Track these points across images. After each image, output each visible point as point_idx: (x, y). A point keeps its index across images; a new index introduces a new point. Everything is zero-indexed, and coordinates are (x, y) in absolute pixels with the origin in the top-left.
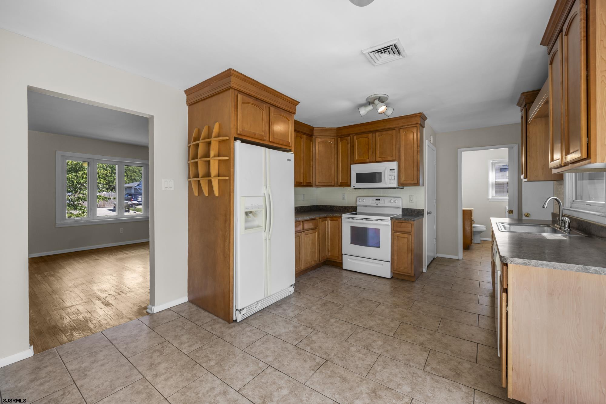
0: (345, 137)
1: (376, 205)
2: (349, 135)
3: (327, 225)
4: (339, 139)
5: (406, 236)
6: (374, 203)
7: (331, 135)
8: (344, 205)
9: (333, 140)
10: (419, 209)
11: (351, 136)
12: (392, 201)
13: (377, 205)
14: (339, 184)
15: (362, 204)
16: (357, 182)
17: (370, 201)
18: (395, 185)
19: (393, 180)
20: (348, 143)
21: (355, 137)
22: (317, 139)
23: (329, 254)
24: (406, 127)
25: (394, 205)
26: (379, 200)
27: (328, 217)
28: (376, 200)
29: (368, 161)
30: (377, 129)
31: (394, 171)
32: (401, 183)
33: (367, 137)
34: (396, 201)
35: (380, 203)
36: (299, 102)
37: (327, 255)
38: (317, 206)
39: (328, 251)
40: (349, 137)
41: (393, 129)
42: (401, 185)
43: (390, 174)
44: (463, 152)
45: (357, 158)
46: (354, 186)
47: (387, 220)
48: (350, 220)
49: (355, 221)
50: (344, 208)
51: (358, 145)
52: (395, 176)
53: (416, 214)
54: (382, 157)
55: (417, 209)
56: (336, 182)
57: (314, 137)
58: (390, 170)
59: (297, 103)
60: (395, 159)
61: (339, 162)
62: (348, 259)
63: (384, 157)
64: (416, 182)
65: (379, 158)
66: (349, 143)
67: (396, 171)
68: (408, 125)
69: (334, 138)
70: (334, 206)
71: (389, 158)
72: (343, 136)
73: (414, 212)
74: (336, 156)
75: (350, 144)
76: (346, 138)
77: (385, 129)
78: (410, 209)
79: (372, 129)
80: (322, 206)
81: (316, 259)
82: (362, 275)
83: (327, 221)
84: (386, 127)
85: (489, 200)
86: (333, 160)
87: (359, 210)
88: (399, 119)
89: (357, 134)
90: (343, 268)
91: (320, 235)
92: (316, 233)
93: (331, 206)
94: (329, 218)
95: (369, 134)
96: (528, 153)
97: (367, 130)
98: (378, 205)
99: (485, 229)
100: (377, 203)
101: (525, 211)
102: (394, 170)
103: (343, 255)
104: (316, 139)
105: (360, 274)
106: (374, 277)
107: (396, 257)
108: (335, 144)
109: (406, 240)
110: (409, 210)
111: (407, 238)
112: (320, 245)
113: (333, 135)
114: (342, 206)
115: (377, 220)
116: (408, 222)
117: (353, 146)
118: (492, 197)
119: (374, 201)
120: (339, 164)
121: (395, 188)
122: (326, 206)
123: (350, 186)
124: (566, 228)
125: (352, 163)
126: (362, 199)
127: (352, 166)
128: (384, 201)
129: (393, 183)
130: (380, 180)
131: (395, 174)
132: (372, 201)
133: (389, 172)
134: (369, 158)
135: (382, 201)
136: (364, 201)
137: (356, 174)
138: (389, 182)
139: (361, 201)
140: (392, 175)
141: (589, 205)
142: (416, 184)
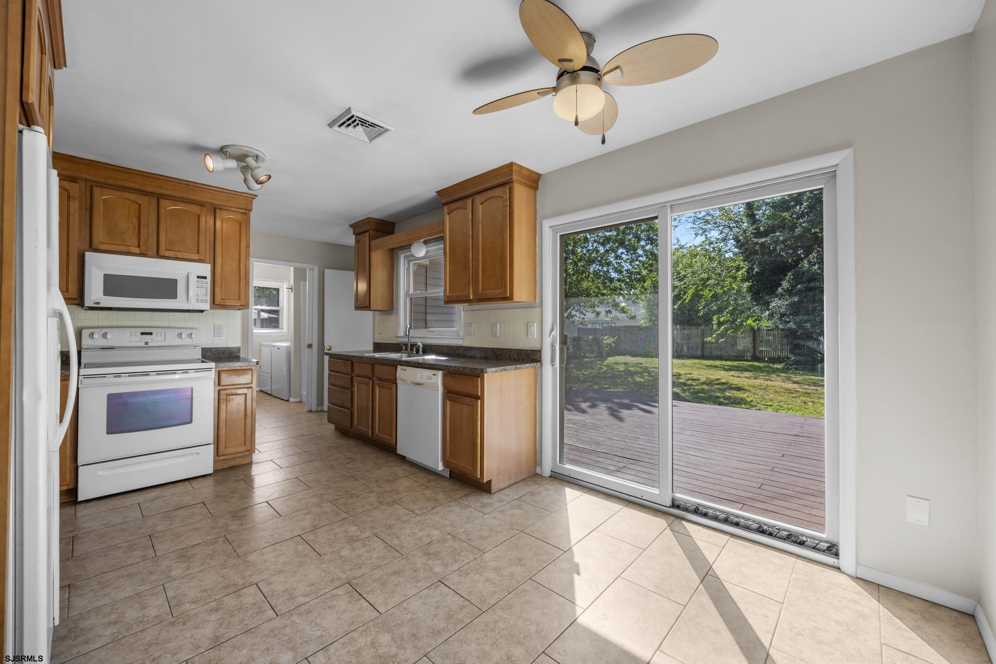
1: (143, 344)
2: (72, 180)
6: (139, 340)
10: (233, 348)
13: (146, 343)
15: (102, 342)
16: (105, 294)
17: (126, 338)
18: (205, 306)
19: (203, 296)
20: (71, 198)
24: (226, 208)
25: (185, 341)
26: (151, 334)
28: (142, 334)
29: (137, 250)
30: (163, 192)
31: (205, 280)
32: (215, 302)
33: (133, 202)
35: (154, 340)
41: (199, 204)
42: (215, 304)
43: (197, 285)
45: (100, 238)
46: (98, 303)
47: (209, 369)
51: (105, 211)
52: (207, 290)
53: (229, 356)
54: (175, 251)
55: (228, 348)
58: (198, 277)
60: (203, 258)
62: (101, 471)
64: (244, 303)
65: (168, 250)
67: (209, 280)
68: (231, 207)
71: (193, 256)
73: (224, 352)
75: (77, 202)
77: (182, 199)
78: (215, 348)
79: (149, 189)
84: (186, 197)
89: (101, 186)
90: (81, 498)
95: (141, 197)
98: (150, 344)
100: (146, 341)
101: (327, 344)
102: (205, 278)
103: (81, 467)
107: (223, 432)
110: (214, 350)
111: (245, 394)
115: (185, 372)
116: (246, 368)
119: (136, 336)
121: (204, 311)
123: (78, 301)
124: (421, 352)
125: (87, 246)
126: (101, 333)
127: (89, 255)
128: (163, 335)
129: (203, 302)
130: (173, 295)
131: (207, 286)
132: (131, 336)
133: (195, 282)
134: (141, 247)
135: (159, 335)
136: (109, 336)
137: (105, 275)
138: (195, 299)
139: (96, 336)
140: (203, 288)
141: (431, 332)
142: (244, 306)
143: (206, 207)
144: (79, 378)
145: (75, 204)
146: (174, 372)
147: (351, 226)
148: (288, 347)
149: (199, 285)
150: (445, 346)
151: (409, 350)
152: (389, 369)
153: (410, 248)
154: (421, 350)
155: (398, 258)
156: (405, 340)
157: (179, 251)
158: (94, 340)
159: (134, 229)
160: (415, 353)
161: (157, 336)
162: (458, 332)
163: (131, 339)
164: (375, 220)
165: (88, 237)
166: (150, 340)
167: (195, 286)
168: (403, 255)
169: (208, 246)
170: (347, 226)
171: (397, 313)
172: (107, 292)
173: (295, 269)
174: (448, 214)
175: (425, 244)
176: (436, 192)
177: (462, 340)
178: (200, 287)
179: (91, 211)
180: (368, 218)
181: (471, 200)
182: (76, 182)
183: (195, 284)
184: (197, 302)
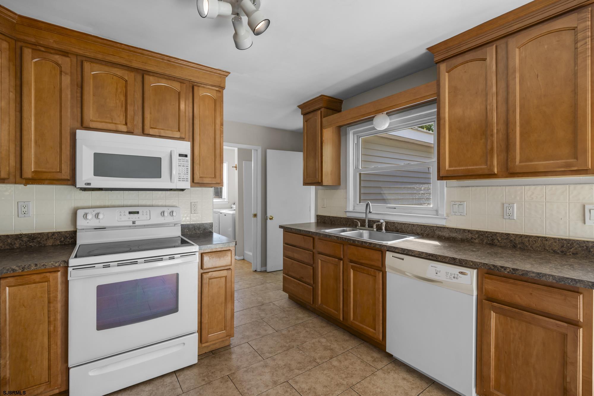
0: (50, 53)
1: (131, 224)
2: (64, 53)
4: (27, 51)
6: (126, 219)
8: (25, 232)
10: (207, 224)
11: (74, 58)
12: (165, 214)
13: (134, 222)
14: (28, 176)
15: (95, 223)
16: (95, 174)
17: (117, 218)
18: (186, 185)
19: (185, 174)
20: (63, 72)
26: (138, 213)
28: (130, 213)
29: (124, 129)
31: (186, 158)
32: (195, 181)
34: (174, 214)
35: (141, 219)
40: (68, 59)
41: (180, 81)
42: (196, 184)
45: (92, 115)
49: (114, 269)
51: (95, 87)
52: (187, 169)
54: (159, 129)
55: (202, 224)
56: (14, 171)
58: (180, 155)
60: (183, 136)
62: (94, 372)
64: (219, 182)
65: (152, 128)
66: (66, 73)
67: (189, 158)
68: (207, 84)
72: (43, 49)
75: (68, 77)
76: (54, 56)
77: (165, 75)
87: (84, 239)
89: (92, 60)
95: (128, 73)
98: (137, 223)
100: (134, 220)
102: (186, 156)
103: (72, 370)
108: (10, 59)
109: (223, 280)
110: (191, 226)
114: (17, 235)
115: (171, 257)
117: (79, 85)
119: (125, 215)
121: (186, 190)
123: (68, 181)
124: (384, 230)
125: (79, 125)
126: (94, 213)
127: (80, 134)
128: (148, 213)
129: (184, 181)
130: (158, 174)
131: (188, 164)
132: (121, 215)
133: (177, 160)
134: (128, 124)
135: (145, 214)
136: (101, 216)
137: (95, 154)
138: (177, 178)
139: (89, 217)
140: (184, 166)
141: (392, 208)
142: (219, 183)
143: (185, 85)
144: (70, 269)
145: (66, 80)
147: (300, 107)
148: (233, 215)
149: (181, 164)
150: (417, 225)
151: (367, 227)
152: (377, 255)
153: (373, 120)
154: (384, 228)
155: (346, 134)
156: (363, 216)
157: (163, 129)
158: (88, 221)
159: (122, 106)
160: (375, 230)
161: (143, 215)
162: (437, 211)
163: (121, 219)
164: (327, 98)
165: (79, 115)
166: (137, 219)
167: (177, 165)
168: (352, 131)
169: (187, 124)
170: (295, 107)
171: (346, 188)
172: (97, 173)
173: (240, 150)
174: (448, 72)
175: (389, 116)
176: (428, 49)
177: (445, 220)
178: (182, 165)
179: (82, 88)
180: (322, 95)
181: (494, 46)
182: (68, 56)
183: (178, 162)
184: (180, 181)
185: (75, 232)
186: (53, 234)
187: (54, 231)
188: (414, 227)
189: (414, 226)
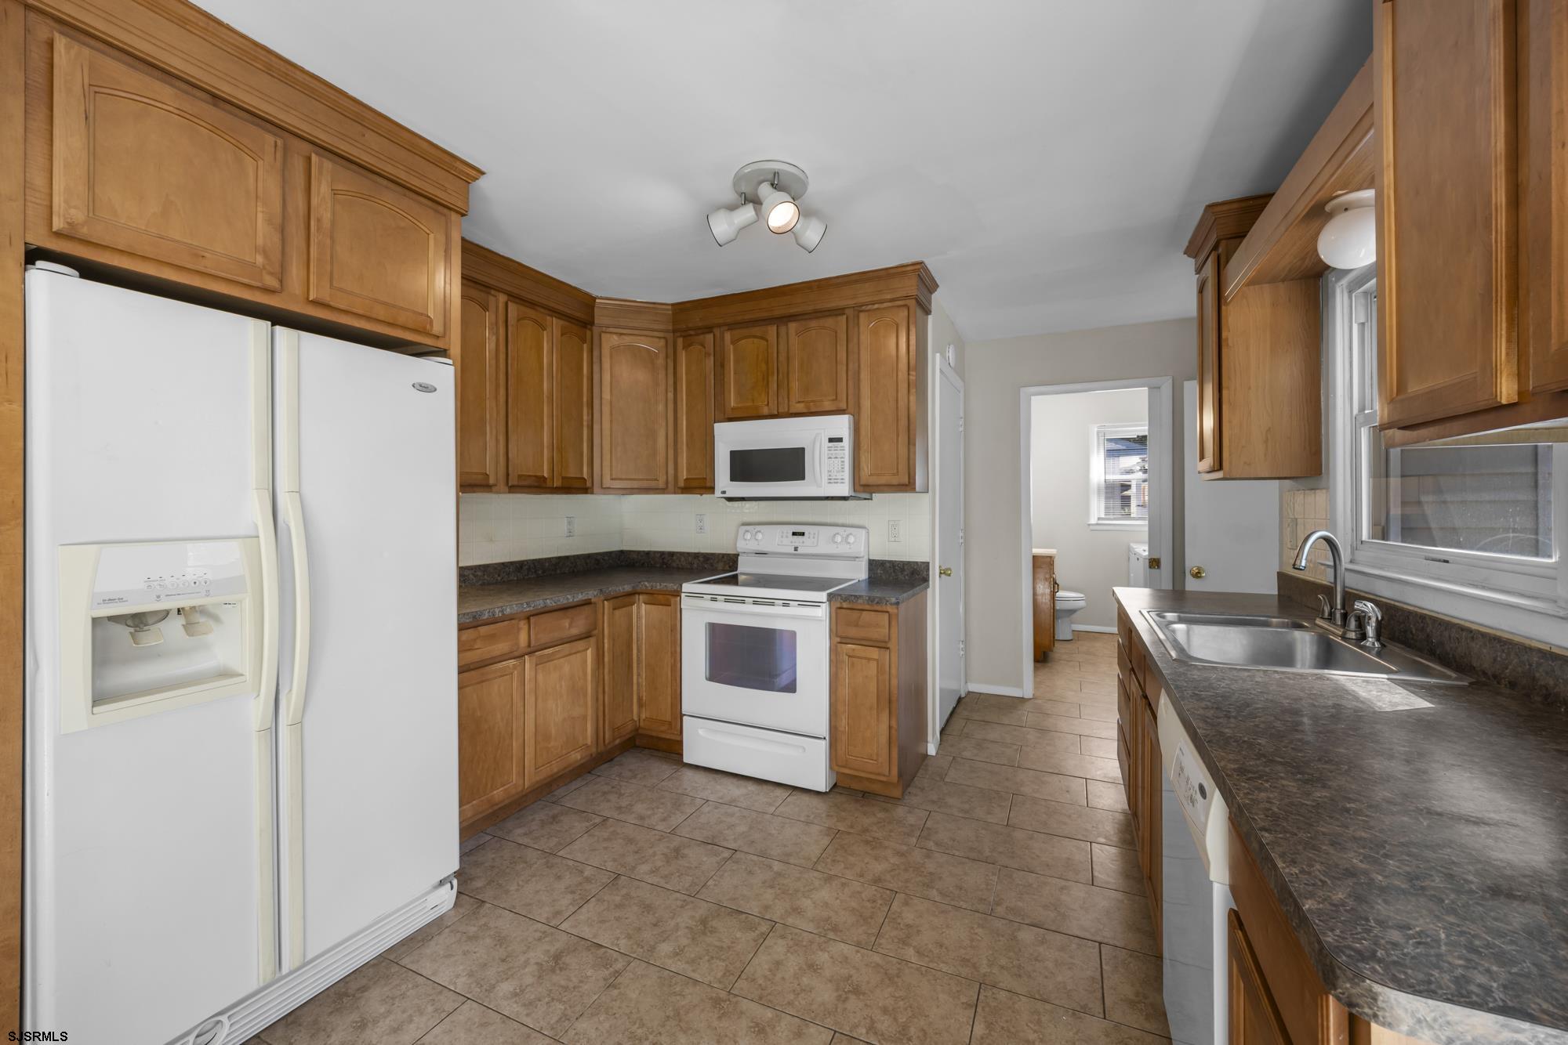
0: (697, 335)
1: (792, 551)
2: (709, 329)
3: (635, 620)
4: (680, 341)
5: (874, 653)
6: (788, 544)
7: (656, 327)
8: (702, 551)
9: (662, 343)
10: (917, 562)
11: (717, 331)
12: (839, 539)
13: (796, 549)
14: (681, 484)
15: (753, 546)
17: (777, 540)
18: (845, 489)
19: (838, 472)
20: (707, 354)
21: (728, 336)
22: (608, 335)
23: (643, 716)
24: (876, 306)
25: (842, 549)
26: (803, 534)
27: (639, 594)
28: (794, 534)
29: (766, 411)
30: (793, 311)
31: (840, 444)
32: (862, 483)
33: (762, 338)
34: (851, 539)
35: (806, 545)
36: (483, 169)
37: (636, 718)
38: (622, 552)
39: (641, 705)
40: (710, 337)
41: (838, 312)
42: (864, 488)
43: (828, 454)
44: (1033, 398)
45: (732, 401)
46: (724, 492)
47: (815, 604)
48: (707, 603)
49: (721, 605)
50: (701, 559)
51: (737, 362)
52: (843, 462)
53: (907, 577)
54: (807, 402)
55: (909, 563)
56: (671, 479)
57: (596, 330)
58: (831, 440)
59: (473, 173)
60: (843, 406)
61: (679, 415)
62: (701, 732)
63: (812, 401)
64: (906, 480)
65: (799, 402)
66: (709, 355)
67: (847, 444)
68: (881, 302)
69: (664, 338)
70: (672, 554)
71: (827, 405)
72: (692, 332)
73: (902, 570)
74: (671, 395)
75: (712, 358)
76: (702, 336)
77: (816, 312)
78: (890, 562)
79: (777, 313)
80: (638, 552)
81: (589, 742)
82: (742, 783)
83: (635, 607)
84: (819, 307)
85: (1091, 527)
86: (661, 407)
87: (744, 567)
88: (856, 282)
89: (731, 326)
90: (686, 760)
91: (606, 654)
92: (589, 652)
93: (662, 553)
94: (641, 597)
95: (769, 328)
96: (1225, 392)
97: (765, 315)
98: (800, 551)
99: (1082, 604)
100: (796, 545)
101: (1192, 561)
102: (840, 440)
103: (685, 718)
104: (603, 335)
105: (735, 781)
106: (779, 792)
107: (843, 724)
108: (667, 357)
109: (873, 665)
110: (888, 565)
111: (874, 660)
112: (606, 689)
113: (662, 327)
114: (695, 553)
115: (786, 603)
116: (878, 608)
117: (720, 365)
118: (1099, 519)
119: (787, 537)
120: (679, 422)
121: (844, 498)
122: (648, 553)
123: (711, 489)
124: (1371, 640)
125: (717, 417)
126: (752, 532)
127: (718, 429)
128: (816, 536)
129: (837, 483)
130: (800, 473)
131: (844, 454)
132: (782, 537)
133: (826, 449)
134: (770, 405)
135: (812, 536)
136: (759, 537)
137: (731, 453)
138: (826, 478)
139: (749, 536)
140: (836, 458)
141: (1439, 561)
142: (907, 485)
143: (845, 317)
144: (683, 595)
145: (710, 362)
146: (770, 602)
147: (1185, 253)
149: (832, 454)
151: (1339, 622)
154: (1370, 631)
157: (815, 401)
158: (748, 542)
159: (763, 379)
160: (1352, 635)
161: (809, 538)
163: (782, 542)
166: (801, 544)
167: (827, 457)
171: (1329, 488)
172: (736, 477)
178: (833, 456)
179: (724, 367)
180: (1208, 207)
182: (711, 332)
183: (827, 452)
184: (830, 483)
185: (738, 555)
186: (724, 555)
187: (724, 552)
188: (1473, 645)
189: (1473, 638)
